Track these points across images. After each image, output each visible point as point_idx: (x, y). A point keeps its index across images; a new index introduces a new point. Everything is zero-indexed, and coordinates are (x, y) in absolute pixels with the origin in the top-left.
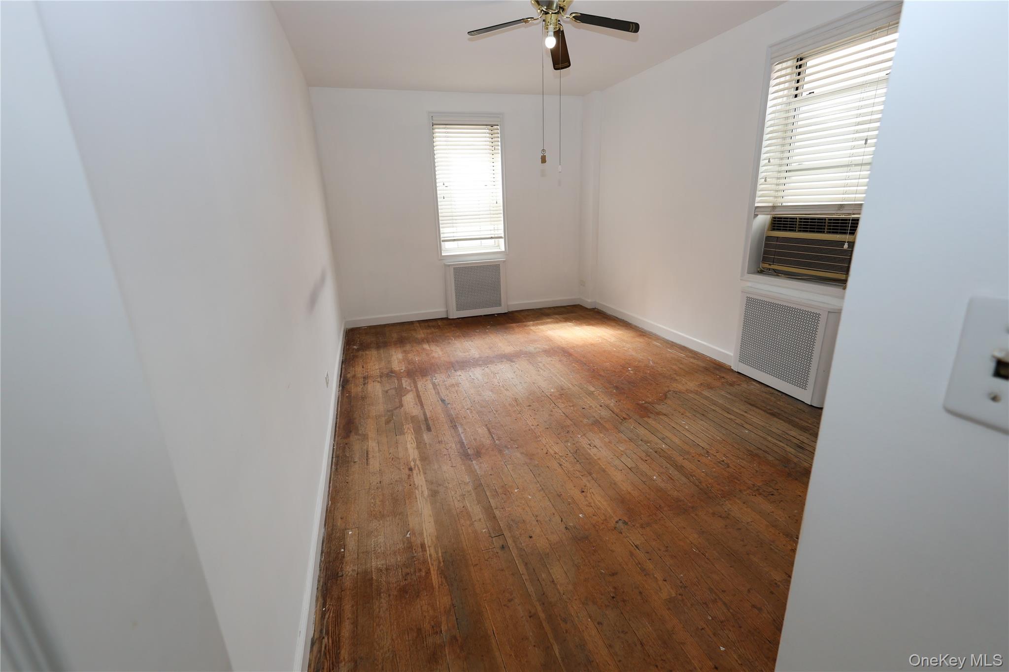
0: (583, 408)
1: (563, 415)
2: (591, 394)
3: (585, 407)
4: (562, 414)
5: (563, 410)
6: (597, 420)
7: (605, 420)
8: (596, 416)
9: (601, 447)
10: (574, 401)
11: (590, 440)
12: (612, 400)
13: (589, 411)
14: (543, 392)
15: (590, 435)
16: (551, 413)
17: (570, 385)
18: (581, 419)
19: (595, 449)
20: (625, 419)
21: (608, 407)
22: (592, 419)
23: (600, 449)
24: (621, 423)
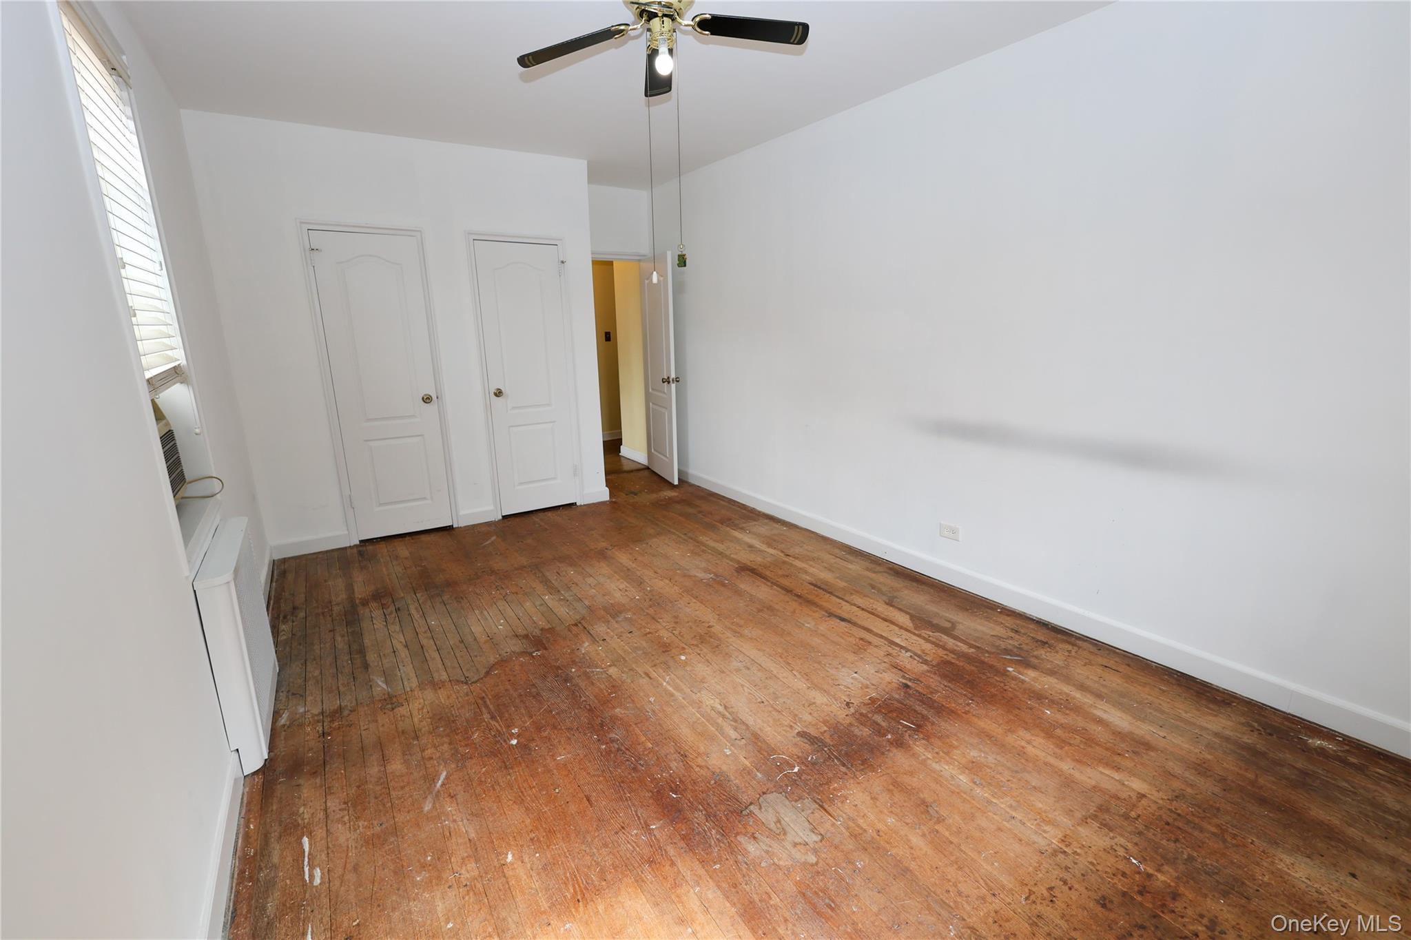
0: (631, 632)
1: (659, 620)
2: (617, 661)
3: (629, 635)
4: (661, 620)
5: (660, 627)
6: (614, 618)
7: (603, 619)
8: (615, 623)
9: (614, 590)
10: (644, 644)
11: (627, 595)
12: (583, 652)
13: (623, 630)
14: (699, 654)
15: (624, 600)
16: (676, 620)
17: (654, 675)
18: (634, 617)
19: (621, 587)
20: (576, 625)
21: (594, 640)
22: (620, 619)
23: (615, 588)
24: (583, 618)
